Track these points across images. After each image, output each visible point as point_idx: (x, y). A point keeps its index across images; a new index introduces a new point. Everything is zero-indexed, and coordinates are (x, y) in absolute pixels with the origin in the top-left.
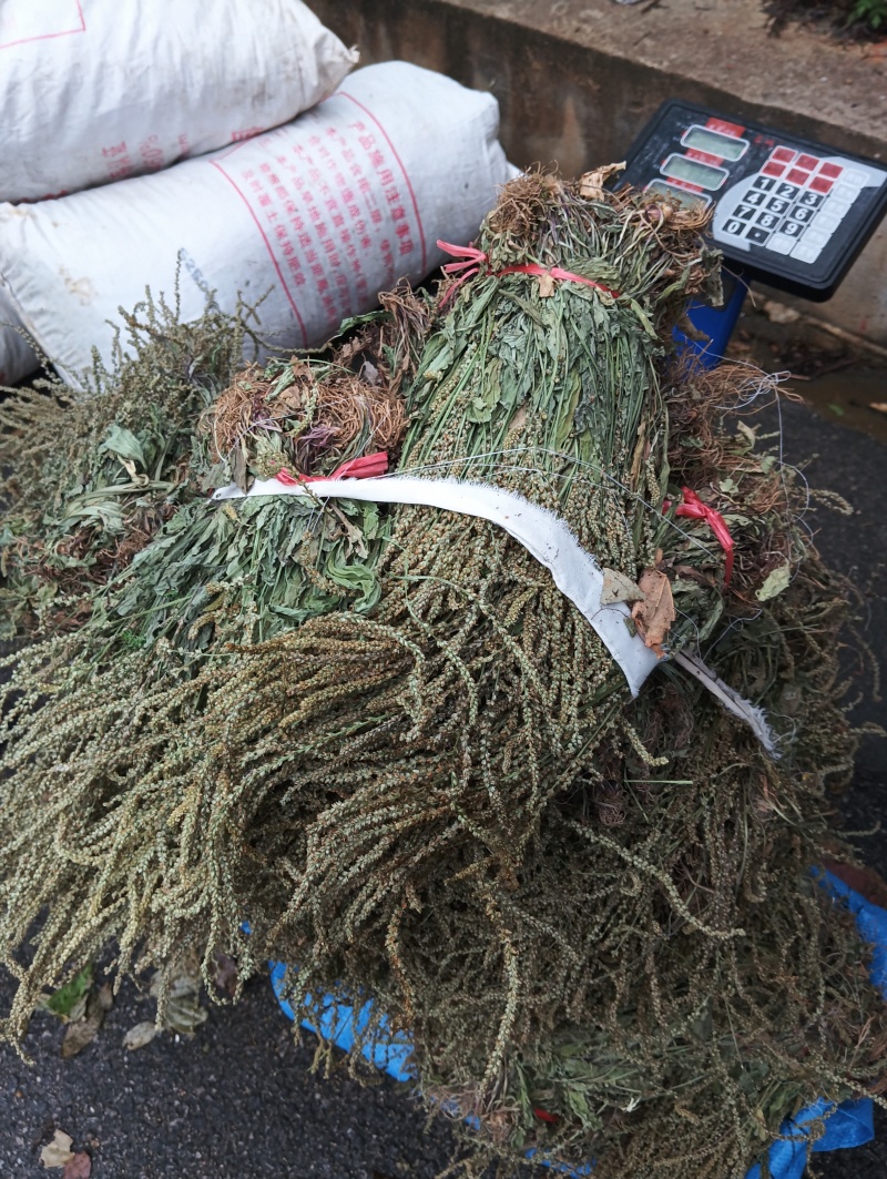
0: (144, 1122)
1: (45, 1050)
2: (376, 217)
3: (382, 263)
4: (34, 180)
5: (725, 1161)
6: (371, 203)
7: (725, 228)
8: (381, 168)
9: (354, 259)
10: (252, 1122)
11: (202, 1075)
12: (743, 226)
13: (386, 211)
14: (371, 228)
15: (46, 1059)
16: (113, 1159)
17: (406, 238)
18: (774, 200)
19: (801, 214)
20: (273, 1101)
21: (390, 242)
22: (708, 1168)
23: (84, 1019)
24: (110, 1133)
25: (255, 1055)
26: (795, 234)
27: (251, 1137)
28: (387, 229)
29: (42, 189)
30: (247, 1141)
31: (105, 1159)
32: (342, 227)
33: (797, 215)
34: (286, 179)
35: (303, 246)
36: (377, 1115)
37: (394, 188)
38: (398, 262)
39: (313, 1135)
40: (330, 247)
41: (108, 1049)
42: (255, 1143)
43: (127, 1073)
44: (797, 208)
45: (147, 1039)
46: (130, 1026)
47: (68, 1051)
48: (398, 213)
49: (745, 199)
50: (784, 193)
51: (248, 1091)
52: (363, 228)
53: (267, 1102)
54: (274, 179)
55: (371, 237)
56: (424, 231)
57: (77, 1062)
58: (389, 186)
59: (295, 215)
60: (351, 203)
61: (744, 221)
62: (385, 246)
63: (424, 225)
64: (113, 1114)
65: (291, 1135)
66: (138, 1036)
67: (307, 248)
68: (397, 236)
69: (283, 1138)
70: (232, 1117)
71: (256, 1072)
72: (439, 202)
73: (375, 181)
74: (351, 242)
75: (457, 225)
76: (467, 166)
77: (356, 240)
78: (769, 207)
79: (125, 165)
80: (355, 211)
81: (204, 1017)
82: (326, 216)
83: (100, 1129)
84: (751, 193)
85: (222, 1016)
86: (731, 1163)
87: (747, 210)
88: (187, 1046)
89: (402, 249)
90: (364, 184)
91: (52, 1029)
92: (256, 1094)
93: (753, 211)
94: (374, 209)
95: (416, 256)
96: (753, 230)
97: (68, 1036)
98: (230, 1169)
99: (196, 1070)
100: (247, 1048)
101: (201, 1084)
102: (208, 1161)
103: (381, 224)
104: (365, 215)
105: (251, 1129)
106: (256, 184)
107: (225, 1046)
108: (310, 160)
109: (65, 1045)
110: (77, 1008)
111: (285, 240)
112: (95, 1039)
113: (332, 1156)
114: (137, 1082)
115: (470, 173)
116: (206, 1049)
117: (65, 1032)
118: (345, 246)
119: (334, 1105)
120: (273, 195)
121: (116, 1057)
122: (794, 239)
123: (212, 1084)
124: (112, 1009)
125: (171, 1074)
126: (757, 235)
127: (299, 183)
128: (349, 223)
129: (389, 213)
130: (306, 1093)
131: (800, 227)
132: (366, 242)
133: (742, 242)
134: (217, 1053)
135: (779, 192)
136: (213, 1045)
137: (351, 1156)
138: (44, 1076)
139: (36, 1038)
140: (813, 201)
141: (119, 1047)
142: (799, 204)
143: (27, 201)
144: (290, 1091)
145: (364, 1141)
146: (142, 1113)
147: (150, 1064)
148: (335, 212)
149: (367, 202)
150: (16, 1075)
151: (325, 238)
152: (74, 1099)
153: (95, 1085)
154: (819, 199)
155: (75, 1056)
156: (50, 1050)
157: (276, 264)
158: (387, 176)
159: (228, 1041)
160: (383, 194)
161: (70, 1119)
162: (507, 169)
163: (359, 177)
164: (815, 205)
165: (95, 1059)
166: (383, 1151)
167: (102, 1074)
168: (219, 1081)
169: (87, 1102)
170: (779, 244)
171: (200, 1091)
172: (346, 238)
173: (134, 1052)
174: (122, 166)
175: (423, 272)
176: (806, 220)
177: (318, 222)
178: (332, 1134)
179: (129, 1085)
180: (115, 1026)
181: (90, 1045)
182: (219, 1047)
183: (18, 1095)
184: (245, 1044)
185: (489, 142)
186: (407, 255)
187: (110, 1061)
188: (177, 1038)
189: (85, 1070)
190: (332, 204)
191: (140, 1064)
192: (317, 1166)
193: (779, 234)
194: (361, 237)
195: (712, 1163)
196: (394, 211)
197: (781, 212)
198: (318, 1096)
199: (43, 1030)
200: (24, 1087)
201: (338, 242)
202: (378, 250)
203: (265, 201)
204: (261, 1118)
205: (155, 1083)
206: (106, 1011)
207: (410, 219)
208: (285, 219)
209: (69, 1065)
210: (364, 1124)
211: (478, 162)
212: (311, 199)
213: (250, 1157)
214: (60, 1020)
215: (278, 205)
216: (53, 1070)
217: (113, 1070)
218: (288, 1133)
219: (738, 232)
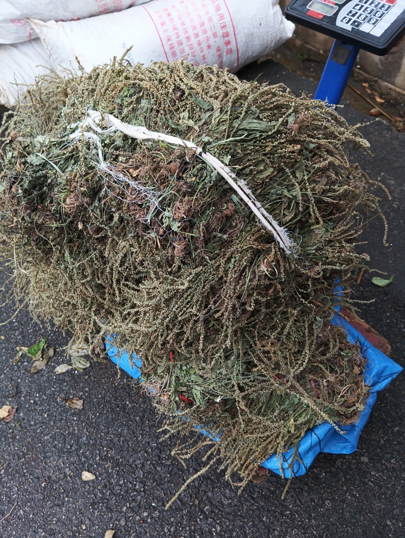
0: (57, 402)
1: (24, 370)
2: (215, 35)
3: (217, 58)
4: (65, 11)
5: (276, 441)
6: (213, 29)
7: (342, 21)
8: (219, 13)
9: (203, 54)
10: (99, 408)
11: (83, 388)
12: (350, 20)
13: (220, 33)
14: (212, 40)
15: (24, 373)
16: (42, 415)
17: (229, 47)
18: (367, 8)
19: (379, 14)
20: (109, 402)
21: (221, 48)
22: (267, 442)
23: (41, 359)
24: (42, 405)
25: (105, 383)
26: (374, 24)
27: (98, 414)
28: (220, 42)
29: (70, 16)
30: (96, 416)
31: (38, 415)
32: (198, 39)
33: (377, 15)
34: (174, 15)
35: (179, 46)
36: (150, 414)
37: (225, 22)
38: (225, 58)
39: (123, 417)
40: (191, 48)
41: (48, 372)
42: (99, 417)
43: (54, 383)
44: (377, 12)
45: (64, 371)
46: (59, 364)
47: (33, 371)
48: (225, 34)
49: (354, 8)
50: (372, 5)
51: (100, 396)
52: (208, 40)
53: (107, 402)
54: (169, 15)
55: (211, 44)
56: (238, 44)
57: (36, 376)
58: (222, 21)
59: (176, 31)
60: (203, 28)
61: (351, 17)
62: (219, 50)
63: (238, 41)
64: (45, 398)
65: (114, 416)
66: (62, 369)
67: (181, 47)
68: (225, 45)
69: (110, 417)
70: (92, 406)
71: (105, 389)
72: (246, 31)
73: (216, 19)
74: (202, 46)
75: (255, 43)
76: (261, 15)
77: (204, 46)
78: (364, 11)
79: (106, 7)
80: (205, 32)
81: (88, 365)
82: (191, 33)
83: (39, 403)
84: (357, 5)
85: (95, 366)
86: (278, 442)
87: (354, 12)
88: (79, 376)
89: (227, 52)
90: (210, 20)
91: (28, 362)
92: (103, 398)
93: (357, 13)
94: (214, 31)
95: (234, 56)
96: (355, 21)
97: (34, 365)
98: (87, 426)
99: (81, 385)
100: (103, 380)
101: (82, 391)
102: (78, 421)
103: (217, 39)
104: (210, 34)
105: (98, 411)
106: (160, 16)
107: (94, 378)
108: (187, 7)
109: (32, 369)
110: (38, 354)
111: (170, 42)
112: (44, 368)
113: (128, 427)
114: (57, 387)
115: (262, 18)
116: (86, 377)
117: (33, 363)
118: (199, 48)
119: (133, 408)
120: (167, 22)
121: (51, 376)
122: (373, 26)
123: (86, 392)
124: (53, 357)
125: (71, 386)
126: (356, 24)
127: (180, 17)
128: (202, 37)
129: (221, 34)
130: (123, 401)
131: (377, 20)
132: (209, 47)
133: (349, 27)
134: (91, 380)
135: (370, 4)
136: (89, 377)
137: (136, 428)
138: (22, 380)
139: (21, 365)
140: (386, 8)
141: (53, 372)
142: (378, 10)
143: (62, 21)
144: (117, 399)
145: (143, 423)
146: (56, 399)
147: (64, 381)
148: (195, 32)
149: (211, 28)
150: (11, 378)
151: (189, 43)
152: (31, 390)
153: (41, 386)
154: (389, 7)
155: (35, 373)
156: (26, 370)
157: (166, 53)
158: (222, 17)
159: (96, 376)
160: (219, 25)
161: (28, 397)
162: (282, 19)
163: (208, 16)
164: (387, 10)
165: (42, 376)
166: (150, 429)
167: (44, 382)
168: (89, 391)
169: (36, 392)
170: (365, 28)
171: (81, 393)
172: (199, 44)
173: (58, 375)
174: (104, 7)
175: (238, 65)
176: (380, 17)
177: (187, 35)
178: (130, 418)
179: (54, 387)
180: (53, 364)
181: (42, 370)
182: (92, 378)
183: (10, 385)
184: (102, 378)
185: (274, 4)
186: (229, 55)
187: (48, 377)
188: (76, 372)
189: (38, 380)
190: (194, 28)
191: (60, 380)
192: (122, 430)
193: (366, 23)
194: (207, 44)
195: (269, 440)
196: (224, 33)
197: (369, 13)
198: (127, 403)
199: (25, 362)
200: (13, 382)
201: (195, 46)
202: (215, 51)
203: (163, 24)
204: (103, 408)
205: (64, 388)
206: (50, 358)
207: (231, 38)
208: (171, 33)
209: (31, 377)
210: (144, 417)
211: (267, 14)
212: (185, 25)
213: (95, 422)
214: (32, 359)
215: (169, 26)
216: (26, 377)
217: (49, 380)
218: (112, 415)
219: (347, 23)
